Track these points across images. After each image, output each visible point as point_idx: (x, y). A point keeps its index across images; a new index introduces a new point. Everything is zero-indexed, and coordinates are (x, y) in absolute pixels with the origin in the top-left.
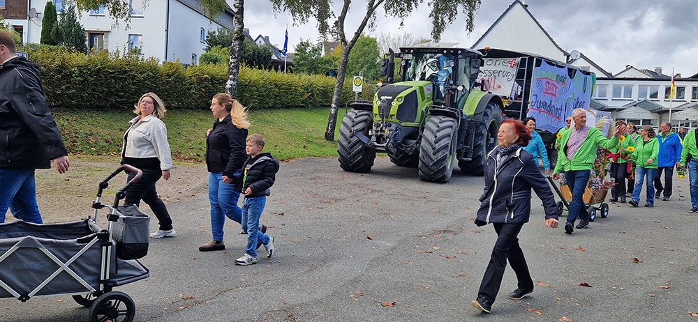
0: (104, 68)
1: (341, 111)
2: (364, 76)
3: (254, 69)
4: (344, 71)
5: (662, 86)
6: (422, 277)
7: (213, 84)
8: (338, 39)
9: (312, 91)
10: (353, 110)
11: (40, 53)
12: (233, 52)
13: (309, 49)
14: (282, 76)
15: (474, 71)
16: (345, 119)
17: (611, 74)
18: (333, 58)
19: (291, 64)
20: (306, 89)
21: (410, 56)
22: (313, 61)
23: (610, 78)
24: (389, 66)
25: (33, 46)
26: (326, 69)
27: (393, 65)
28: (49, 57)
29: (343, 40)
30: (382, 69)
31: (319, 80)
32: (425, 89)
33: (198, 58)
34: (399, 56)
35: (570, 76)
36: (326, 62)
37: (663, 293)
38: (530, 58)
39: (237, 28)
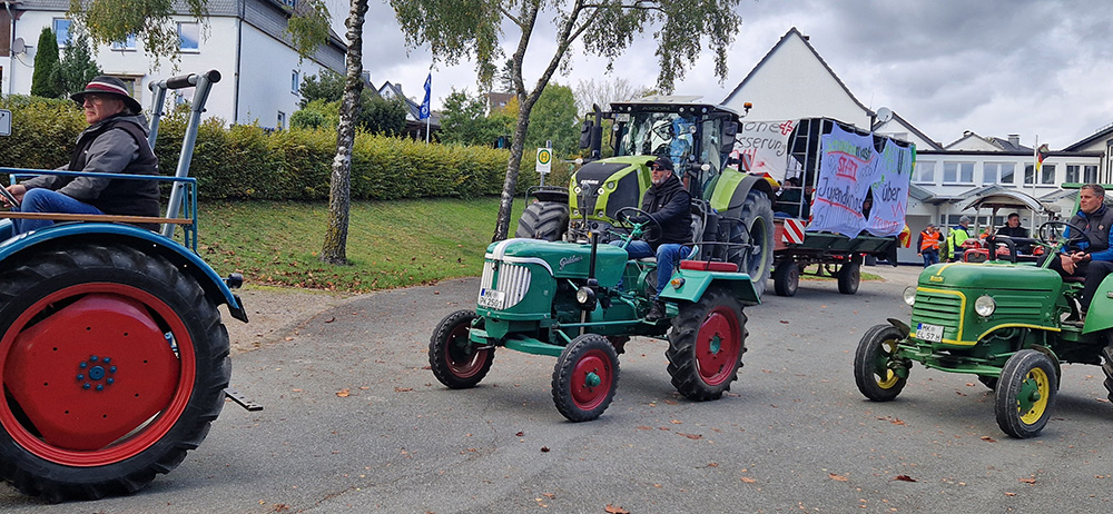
1: (518, 203)
2: (554, 147)
3: (378, 136)
4: (522, 140)
5: (1019, 164)
6: (649, 468)
7: (312, 160)
8: (511, 89)
9: (471, 171)
10: (536, 201)
11: (30, 112)
12: (344, 109)
13: (465, 105)
14: (423, 148)
15: (727, 141)
16: (524, 217)
17: (939, 145)
18: (505, 119)
19: (437, 128)
20: (462, 168)
21: (626, 117)
22: (473, 123)
23: (939, 150)
24: (593, 132)
25: (19, 98)
26: (493, 136)
27: (599, 130)
28: (46, 118)
29: (521, 90)
30: (583, 137)
31: (482, 154)
33: (288, 118)
34: (609, 116)
35: (877, 148)
36: (493, 124)
37: (1027, 490)
38: (813, 120)
39: (351, 71)
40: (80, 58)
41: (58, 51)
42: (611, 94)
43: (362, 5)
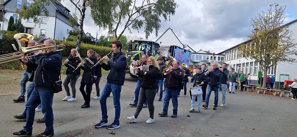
3: (86, 44)
5: (210, 56)
8: (114, 36)
11: (7, 34)
13: (104, 38)
14: (95, 47)
15: (157, 49)
19: (98, 43)
20: (103, 51)
22: (105, 42)
23: (196, 53)
25: (4, 31)
26: (110, 45)
27: (132, 45)
31: (107, 48)
33: (66, 39)
34: (134, 43)
35: (185, 52)
36: (109, 43)
37: (210, 119)
38: (173, 46)
39: (80, 30)
40: (19, 23)
41: (14, 21)
42: (134, 38)
43: (83, 17)
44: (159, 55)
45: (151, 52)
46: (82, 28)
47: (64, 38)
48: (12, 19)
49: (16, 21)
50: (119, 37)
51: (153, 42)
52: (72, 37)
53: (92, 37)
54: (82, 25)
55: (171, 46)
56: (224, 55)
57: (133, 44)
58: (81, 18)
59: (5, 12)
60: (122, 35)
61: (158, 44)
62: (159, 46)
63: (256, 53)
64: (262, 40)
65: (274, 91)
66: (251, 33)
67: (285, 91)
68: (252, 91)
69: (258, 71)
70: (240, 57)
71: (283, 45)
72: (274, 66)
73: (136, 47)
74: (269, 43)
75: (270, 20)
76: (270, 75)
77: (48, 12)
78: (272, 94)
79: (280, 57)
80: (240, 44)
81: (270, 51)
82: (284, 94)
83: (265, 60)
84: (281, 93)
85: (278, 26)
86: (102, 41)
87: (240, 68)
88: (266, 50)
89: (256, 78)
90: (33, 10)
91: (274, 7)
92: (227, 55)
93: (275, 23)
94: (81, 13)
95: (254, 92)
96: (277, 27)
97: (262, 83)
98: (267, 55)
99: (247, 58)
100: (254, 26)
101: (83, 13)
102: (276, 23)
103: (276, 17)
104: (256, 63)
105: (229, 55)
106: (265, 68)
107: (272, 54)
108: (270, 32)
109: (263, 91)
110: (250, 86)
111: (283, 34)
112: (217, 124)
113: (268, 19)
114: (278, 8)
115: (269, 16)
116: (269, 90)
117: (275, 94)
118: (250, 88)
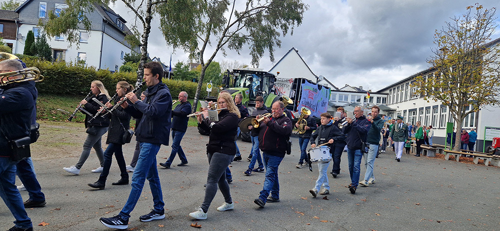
0: (63, 71)
1: (200, 101)
2: (213, 82)
4: (202, 80)
5: (362, 96)
8: (199, 62)
12: (140, 66)
13: (182, 67)
14: (167, 81)
15: (271, 84)
18: (196, 72)
19: (173, 74)
20: (180, 88)
21: (238, 74)
22: (185, 73)
23: (338, 90)
24: (227, 79)
25: (19, 55)
26: (192, 78)
27: (229, 78)
29: (202, 63)
30: (223, 80)
31: (188, 84)
32: (245, 92)
33: (119, 68)
34: (232, 73)
35: (319, 89)
36: (192, 74)
37: (363, 203)
38: (299, 79)
39: (143, 53)
40: (42, 42)
41: (34, 38)
42: (233, 66)
43: (148, 30)
44: (275, 94)
45: (261, 90)
46: (145, 50)
47: (116, 67)
48: (30, 35)
49: (38, 38)
50: (208, 64)
51: (265, 73)
52: (129, 65)
53: (162, 64)
54: (146, 44)
55: (296, 79)
56: (387, 94)
57: (230, 75)
58: (145, 33)
59: (19, 24)
60: (213, 60)
61: (274, 76)
62: (276, 79)
63: (444, 90)
64: (453, 68)
65: (475, 156)
66: (434, 55)
67: (494, 156)
68: (436, 156)
69: (447, 121)
70: (415, 97)
71: (492, 76)
72: (475, 113)
73: (236, 80)
74: (467, 73)
75: (468, 33)
76: (468, 129)
77: (90, 24)
78: (472, 161)
79: (486, 96)
80: (416, 76)
81: (467, 87)
82: (492, 161)
83: (460, 102)
84: (488, 159)
85: (482, 43)
86: (179, 71)
87: (415, 116)
88: (461, 85)
89: (443, 134)
90: (65, 20)
91: (474, 11)
92: (393, 95)
93: (477, 37)
94: (144, 25)
95: (440, 157)
96: (480, 44)
97: (454, 143)
98: (463, 93)
99: (428, 99)
100: (439, 43)
101: (148, 24)
102: (479, 38)
103: (478, 28)
104: (444, 108)
105: (395, 94)
106: (460, 117)
107: (472, 91)
108: (468, 54)
109: (456, 156)
110: (433, 147)
111: (490, 57)
112: (374, 213)
113: (464, 32)
114: (482, 11)
115: (465, 26)
116: (465, 155)
117: (476, 161)
118: (433, 150)
